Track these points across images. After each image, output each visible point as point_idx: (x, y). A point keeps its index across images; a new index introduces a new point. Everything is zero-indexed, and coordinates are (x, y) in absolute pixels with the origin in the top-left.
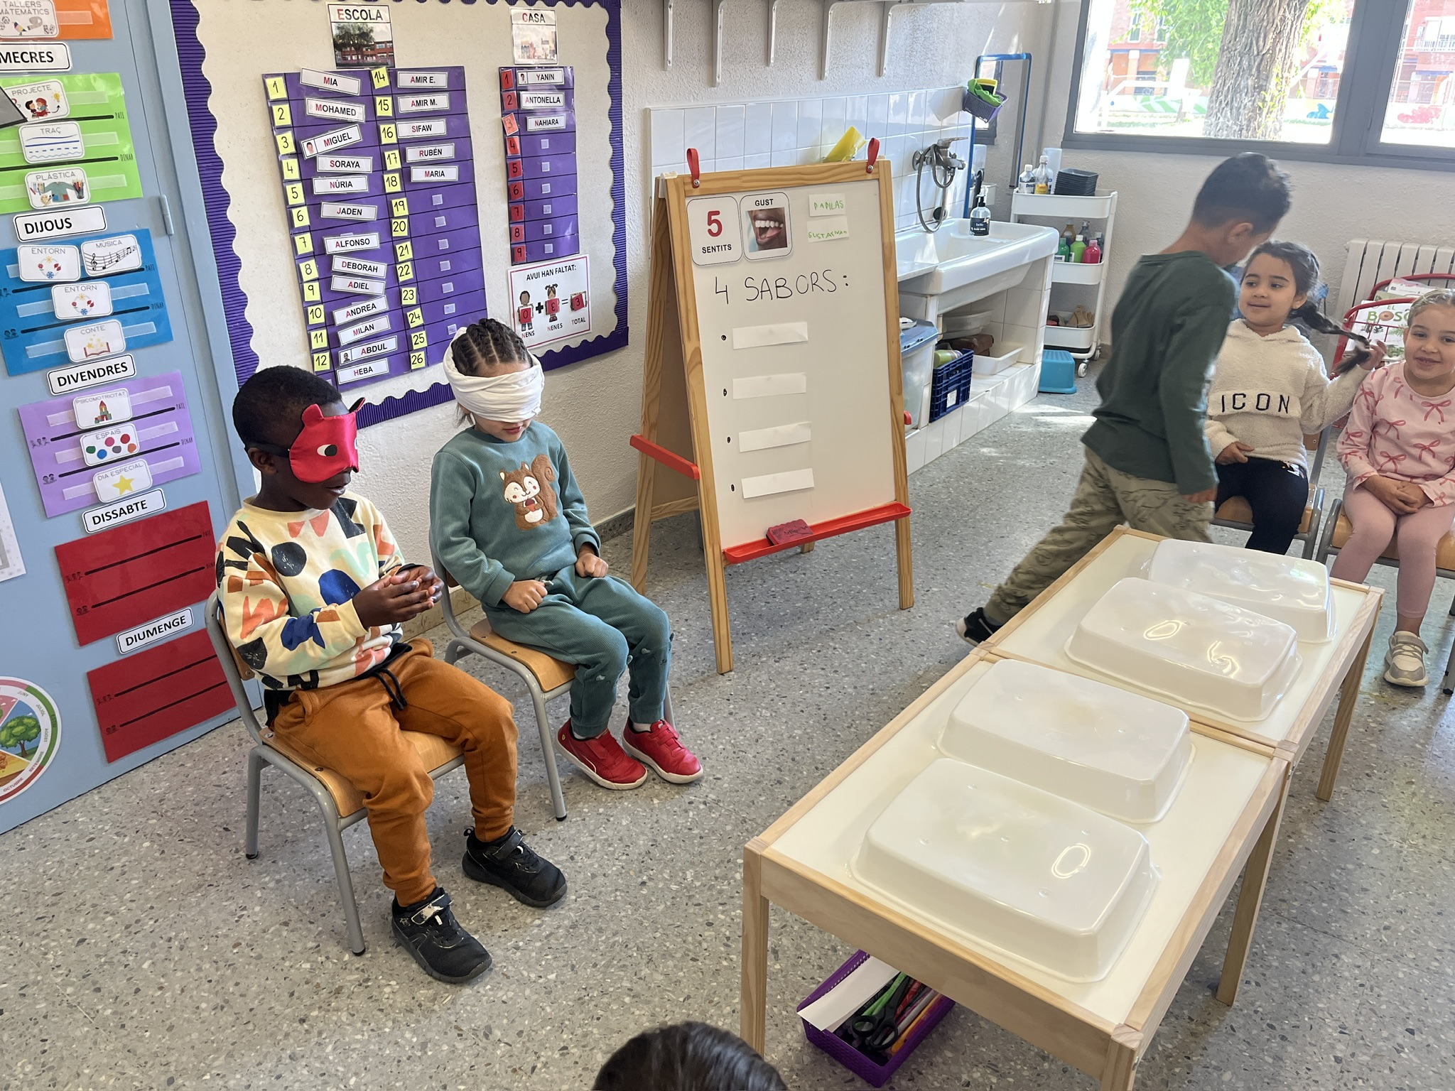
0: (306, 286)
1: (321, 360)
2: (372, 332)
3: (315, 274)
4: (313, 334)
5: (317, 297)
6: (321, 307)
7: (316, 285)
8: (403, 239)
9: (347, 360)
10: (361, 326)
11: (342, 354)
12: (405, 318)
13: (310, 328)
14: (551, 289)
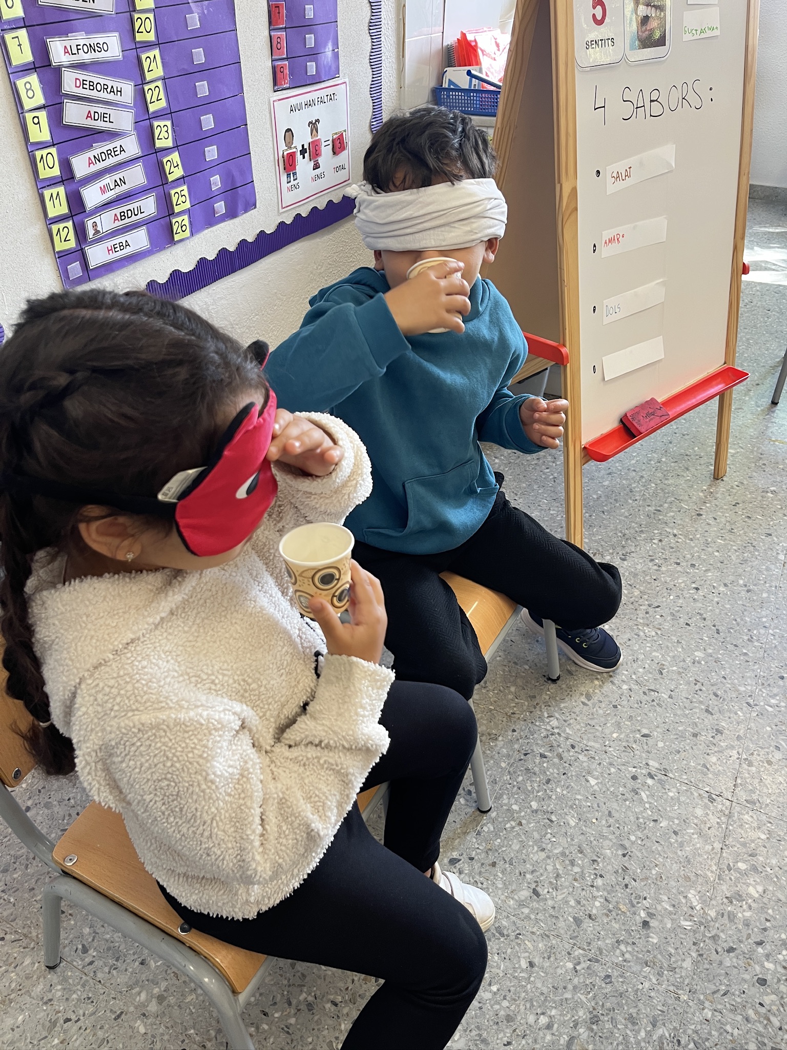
0: (29, 116)
1: (63, 234)
2: (123, 188)
3: (40, 100)
4: (47, 193)
5: (45, 136)
6: (53, 150)
7: (43, 115)
8: (148, 46)
9: (97, 232)
10: (108, 180)
11: (89, 224)
12: (160, 167)
13: (41, 185)
14: (314, 125)
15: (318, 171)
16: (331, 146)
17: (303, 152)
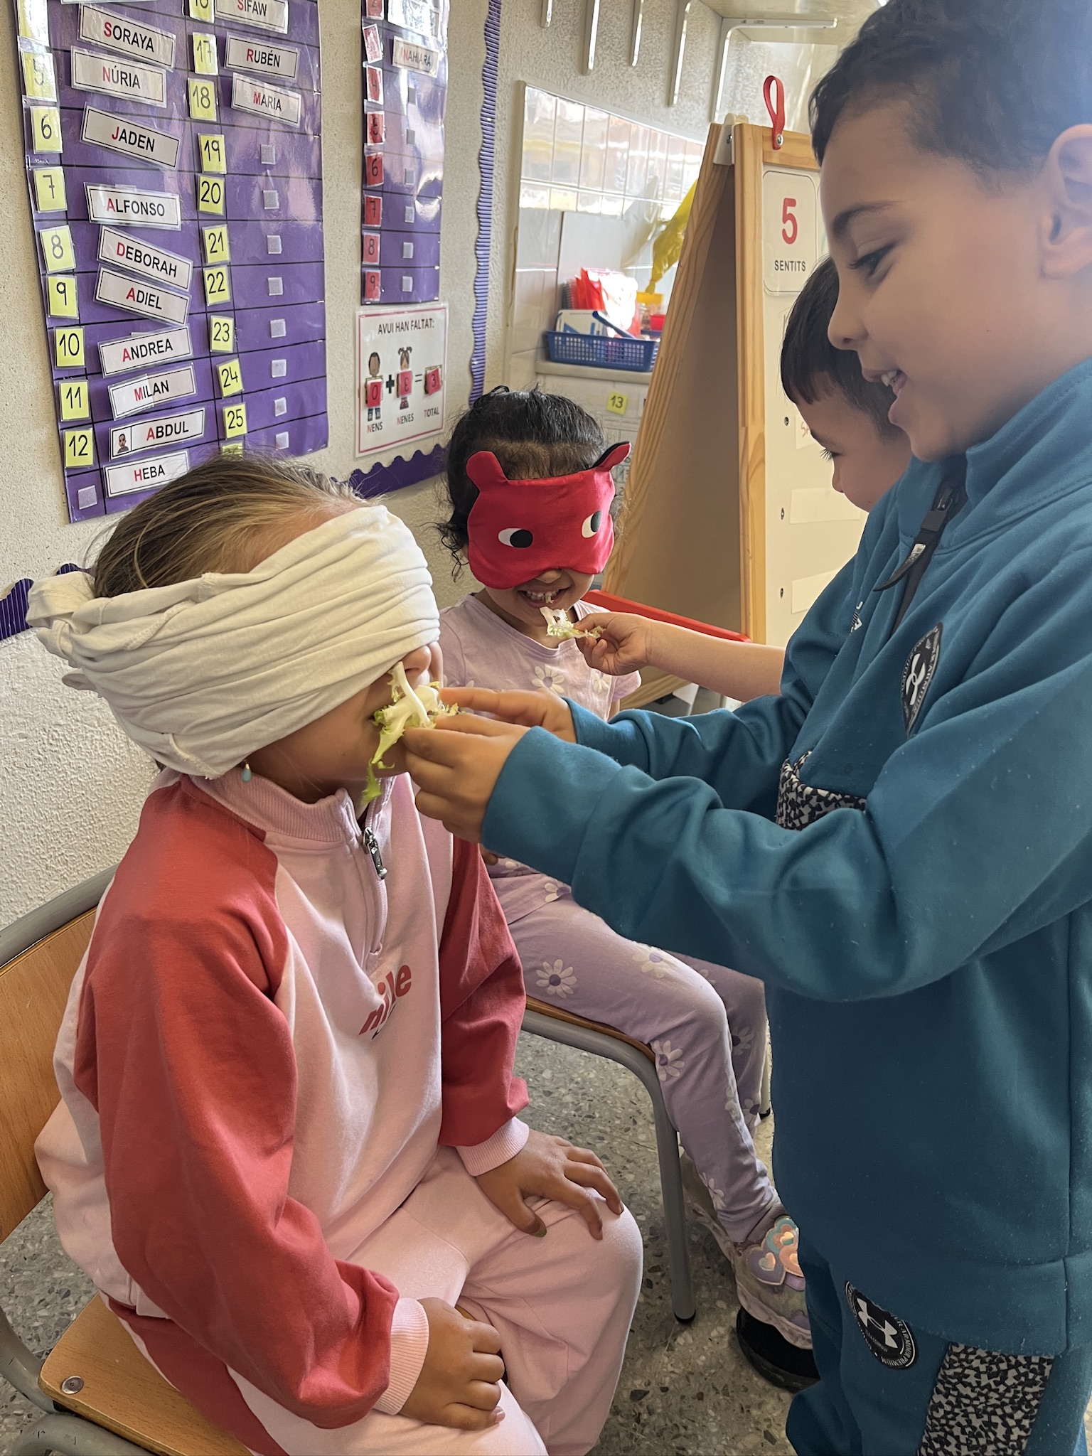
0: (53, 282)
1: (79, 445)
2: (165, 396)
3: (69, 261)
4: (64, 387)
5: (71, 310)
6: (80, 332)
7: (71, 282)
8: (214, 219)
9: (124, 448)
10: (145, 382)
11: (116, 436)
12: (215, 376)
13: (56, 375)
14: (405, 354)
15: (406, 412)
16: (422, 383)
17: (390, 384)
